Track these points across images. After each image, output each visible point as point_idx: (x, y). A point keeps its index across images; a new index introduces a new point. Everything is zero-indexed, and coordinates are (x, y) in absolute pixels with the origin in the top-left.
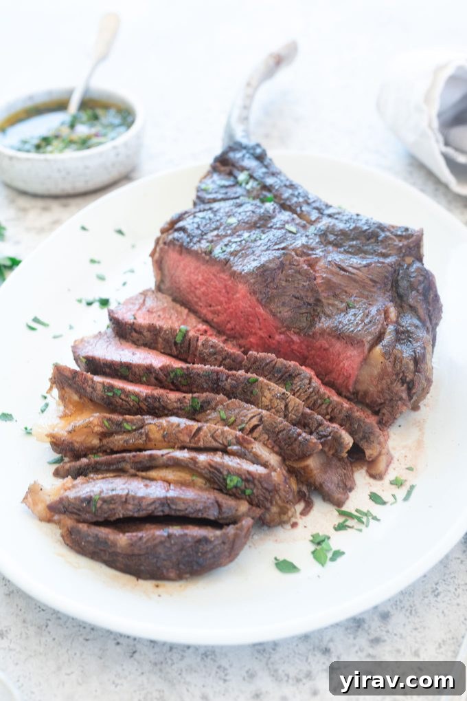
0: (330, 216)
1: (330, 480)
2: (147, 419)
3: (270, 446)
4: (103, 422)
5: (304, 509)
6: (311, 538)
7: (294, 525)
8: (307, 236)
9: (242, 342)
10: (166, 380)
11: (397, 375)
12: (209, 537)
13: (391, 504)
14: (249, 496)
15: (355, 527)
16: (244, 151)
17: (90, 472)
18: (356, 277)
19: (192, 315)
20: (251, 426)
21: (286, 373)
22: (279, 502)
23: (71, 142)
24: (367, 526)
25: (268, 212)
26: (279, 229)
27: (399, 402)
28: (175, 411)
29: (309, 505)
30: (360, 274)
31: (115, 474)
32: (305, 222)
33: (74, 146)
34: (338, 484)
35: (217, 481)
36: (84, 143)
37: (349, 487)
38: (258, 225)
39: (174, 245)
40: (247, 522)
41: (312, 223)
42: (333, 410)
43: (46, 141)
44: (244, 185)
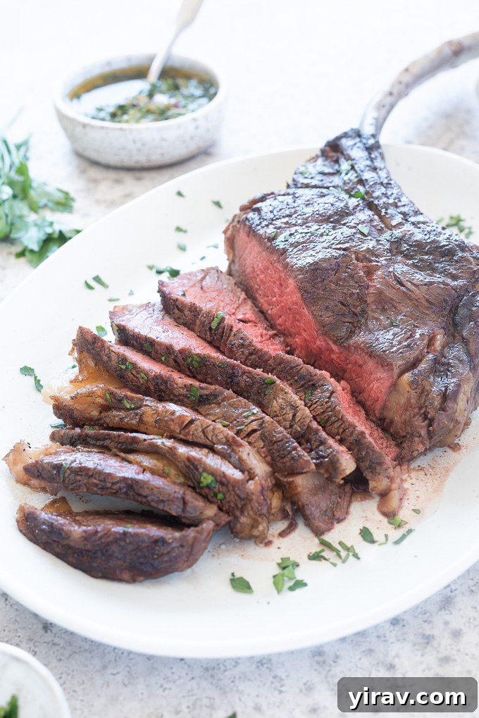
0: (413, 224)
1: (317, 504)
2: (147, 400)
3: (263, 455)
4: (105, 395)
5: (284, 531)
6: (280, 561)
7: (269, 543)
8: (378, 241)
9: (289, 340)
10: (183, 364)
11: (420, 408)
12: (167, 539)
13: (379, 545)
14: (221, 500)
15: (331, 561)
16: (358, 140)
17: (80, 443)
18: (412, 295)
19: (249, 302)
20: (250, 429)
21: (310, 381)
22: (251, 513)
23: (149, 112)
24: (343, 562)
25: (348, 208)
26: (352, 228)
27: (416, 439)
28: (181, 398)
29: (292, 527)
30: (417, 292)
31: (100, 451)
32: (383, 226)
33: (151, 117)
34: (326, 511)
35: (191, 476)
36: (163, 114)
37: (337, 517)
38: (332, 220)
39: (245, 225)
40: (208, 526)
41: (391, 228)
42: (344, 430)
43: (122, 109)
44: (343, 174)
